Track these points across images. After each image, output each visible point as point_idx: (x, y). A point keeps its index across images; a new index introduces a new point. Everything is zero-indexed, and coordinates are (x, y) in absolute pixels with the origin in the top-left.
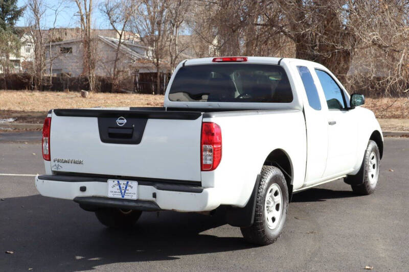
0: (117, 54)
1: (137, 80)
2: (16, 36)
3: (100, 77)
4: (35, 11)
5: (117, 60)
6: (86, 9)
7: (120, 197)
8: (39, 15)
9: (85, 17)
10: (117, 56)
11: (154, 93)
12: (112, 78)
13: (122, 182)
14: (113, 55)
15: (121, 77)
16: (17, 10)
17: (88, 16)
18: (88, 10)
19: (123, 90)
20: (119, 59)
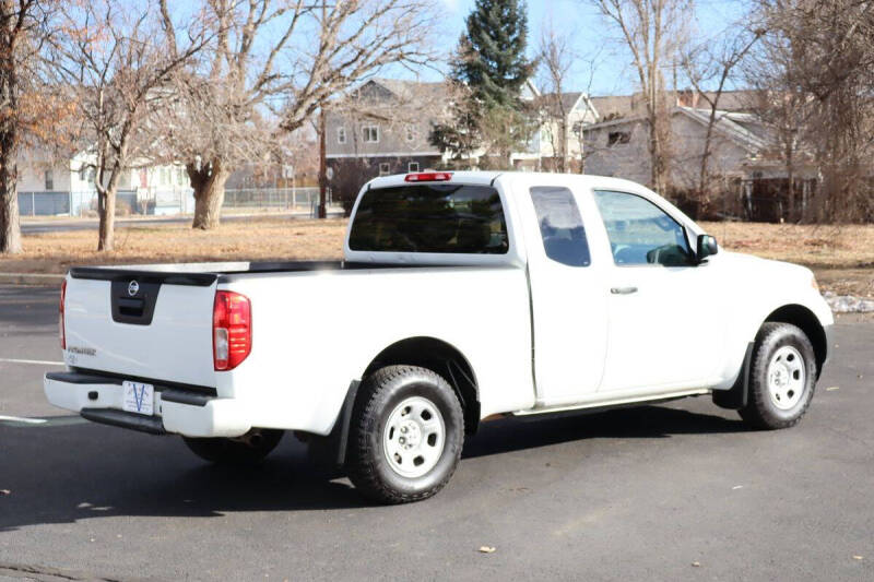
0: (708, 142)
1: (749, 194)
2: (520, 115)
3: (674, 189)
4: (553, 66)
5: (707, 154)
6: (647, 56)
7: (135, 410)
8: (559, 73)
9: (645, 71)
10: (707, 147)
11: (782, 220)
12: (698, 191)
13: (139, 386)
14: (697, 145)
15: (715, 188)
16: (525, 63)
17: (651, 69)
18: (651, 59)
19: (720, 215)
20: (710, 154)
